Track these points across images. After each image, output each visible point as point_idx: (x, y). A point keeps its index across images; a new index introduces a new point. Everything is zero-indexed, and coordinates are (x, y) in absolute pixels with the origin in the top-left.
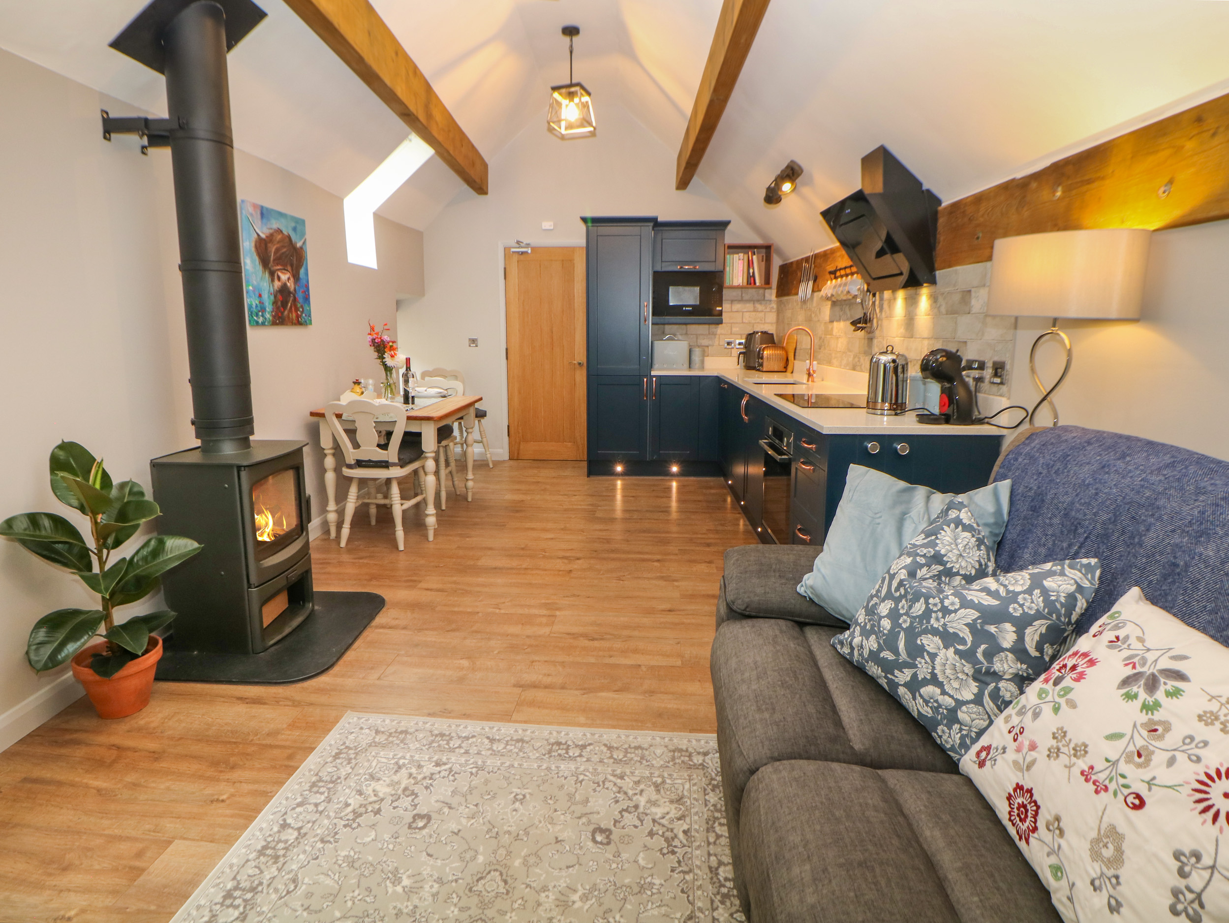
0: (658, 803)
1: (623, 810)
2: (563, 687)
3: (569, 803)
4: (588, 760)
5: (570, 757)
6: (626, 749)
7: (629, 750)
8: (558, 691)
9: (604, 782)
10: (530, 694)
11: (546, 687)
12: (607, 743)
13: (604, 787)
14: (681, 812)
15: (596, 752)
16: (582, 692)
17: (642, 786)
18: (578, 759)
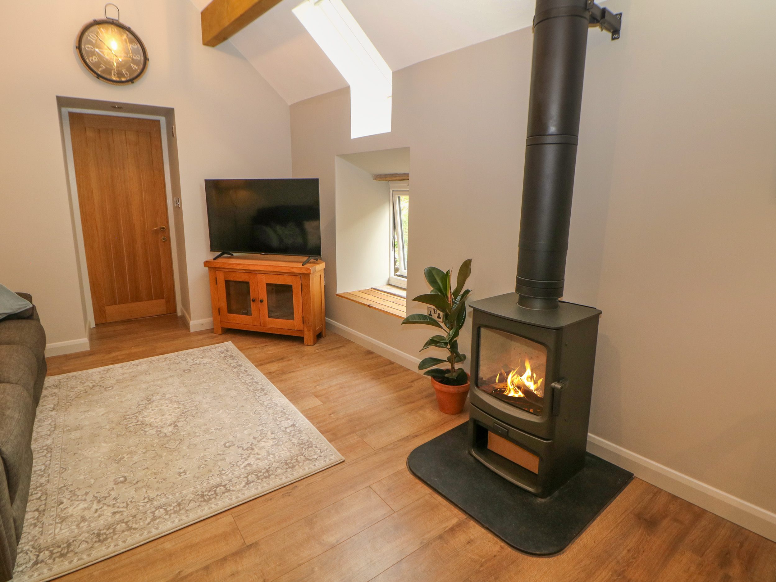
0: (82, 511)
1: (109, 496)
2: (206, 568)
3: (148, 485)
4: (145, 513)
5: (161, 508)
6: (115, 534)
7: (112, 535)
8: (209, 562)
9: (128, 505)
10: (234, 544)
11: (225, 559)
12: (134, 532)
13: (127, 502)
14: (64, 513)
15: (141, 521)
16: (183, 574)
17: (97, 515)
18: (154, 510)
